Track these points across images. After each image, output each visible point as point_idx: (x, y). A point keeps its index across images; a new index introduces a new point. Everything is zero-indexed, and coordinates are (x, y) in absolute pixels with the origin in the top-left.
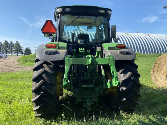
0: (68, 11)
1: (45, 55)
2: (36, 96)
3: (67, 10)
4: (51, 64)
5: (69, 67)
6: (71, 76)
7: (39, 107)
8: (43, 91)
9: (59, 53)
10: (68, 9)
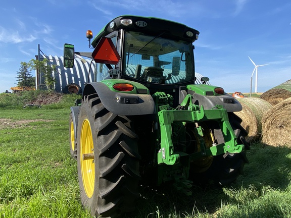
0: (142, 26)
1: (121, 104)
2: (108, 185)
3: (141, 24)
4: (127, 121)
5: (170, 125)
6: (157, 140)
7: (112, 205)
8: (123, 173)
9: (143, 102)
10: (142, 22)
